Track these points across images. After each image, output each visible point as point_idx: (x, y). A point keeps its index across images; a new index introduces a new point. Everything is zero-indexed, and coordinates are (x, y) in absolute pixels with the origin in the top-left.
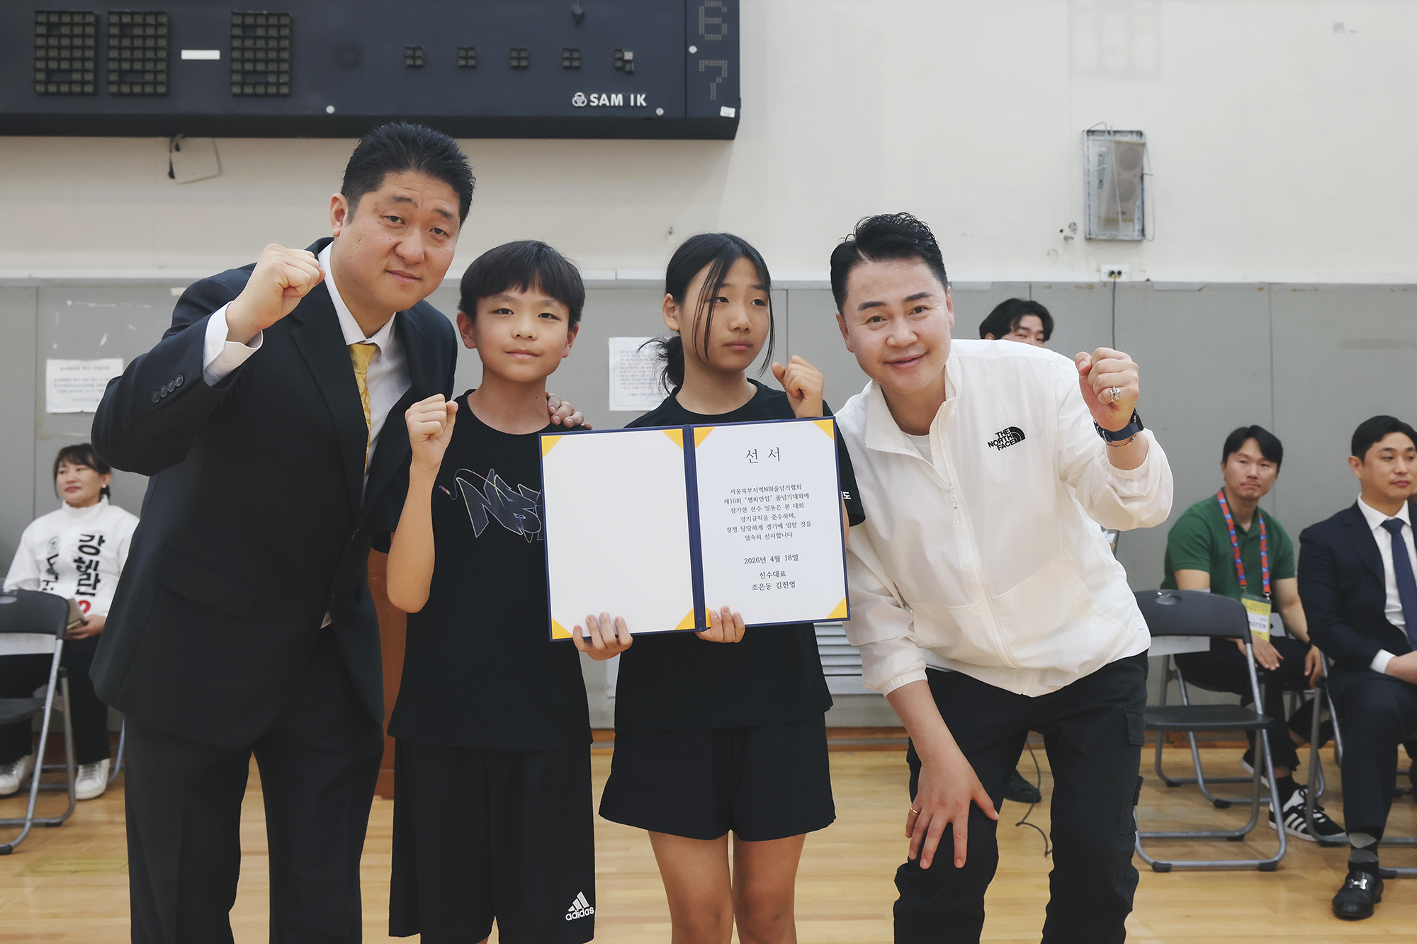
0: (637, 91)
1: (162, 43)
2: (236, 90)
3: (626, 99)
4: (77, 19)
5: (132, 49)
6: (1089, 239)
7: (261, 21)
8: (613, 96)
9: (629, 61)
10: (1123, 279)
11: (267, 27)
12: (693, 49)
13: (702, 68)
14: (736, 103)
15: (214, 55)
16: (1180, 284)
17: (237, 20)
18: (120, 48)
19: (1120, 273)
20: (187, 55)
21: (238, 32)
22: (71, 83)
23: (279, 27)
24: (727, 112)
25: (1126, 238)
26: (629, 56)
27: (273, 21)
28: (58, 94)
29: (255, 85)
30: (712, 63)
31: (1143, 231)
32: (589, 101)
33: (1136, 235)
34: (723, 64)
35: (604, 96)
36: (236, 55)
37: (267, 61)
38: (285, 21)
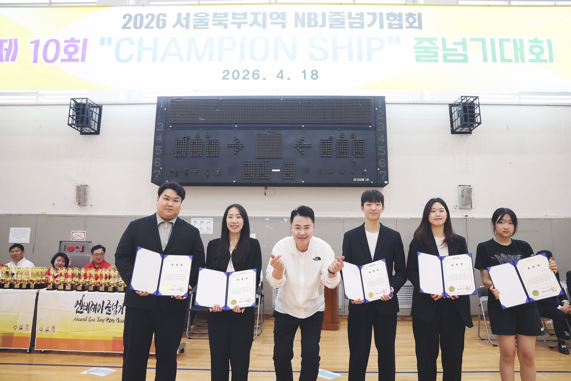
0: (367, 178)
1: (268, 168)
2: (284, 178)
3: (365, 180)
4: (251, 163)
5: (262, 169)
6: (460, 209)
7: (289, 163)
8: (362, 179)
9: (365, 172)
10: (468, 217)
11: (290, 165)
12: (378, 169)
13: (380, 173)
14: (387, 180)
15: (279, 170)
16: (480, 218)
17: (284, 163)
18: (260, 169)
19: (467, 216)
20: (273, 170)
21: (284, 166)
22: (250, 176)
23: (292, 165)
24: (386, 182)
25: (468, 208)
26: (365, 171)
27: (291, 163)
28: (247, 179)
29: (287, 177)
30: (382, 172)
31: (472, 207)
32: (357, 180)
33: (470, 208)
34: (385, 172)
35: (360, 179)
36: (284, 170)
37: (290, 172)
38: (294, 163)
